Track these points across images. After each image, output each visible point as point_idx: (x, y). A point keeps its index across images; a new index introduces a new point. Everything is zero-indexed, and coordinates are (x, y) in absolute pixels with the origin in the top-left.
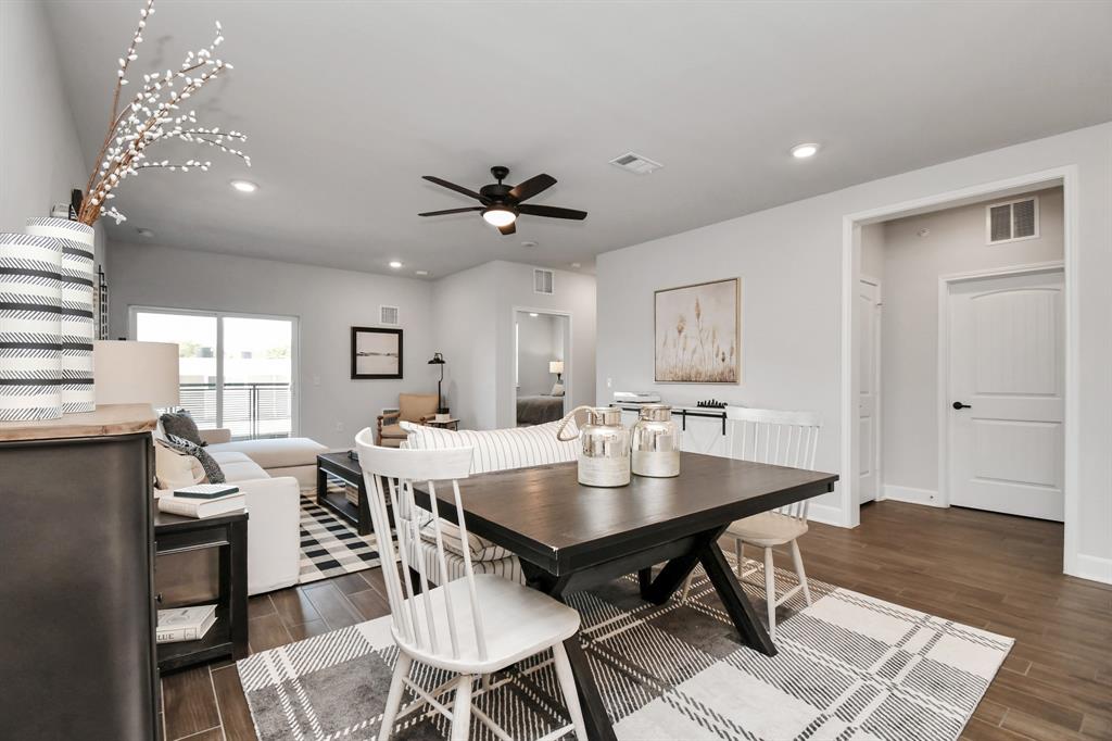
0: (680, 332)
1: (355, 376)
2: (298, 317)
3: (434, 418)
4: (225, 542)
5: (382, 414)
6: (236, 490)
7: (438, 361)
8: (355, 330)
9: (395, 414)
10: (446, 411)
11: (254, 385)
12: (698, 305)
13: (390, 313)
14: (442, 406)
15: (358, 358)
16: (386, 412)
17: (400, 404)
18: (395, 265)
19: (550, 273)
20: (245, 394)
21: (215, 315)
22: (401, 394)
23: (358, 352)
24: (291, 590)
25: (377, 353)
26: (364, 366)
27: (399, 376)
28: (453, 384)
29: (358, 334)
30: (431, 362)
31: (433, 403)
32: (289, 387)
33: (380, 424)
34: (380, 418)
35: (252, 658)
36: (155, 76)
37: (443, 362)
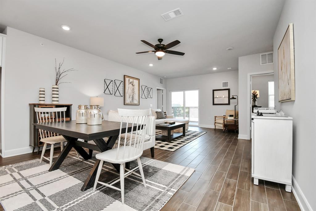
0: (282, 70)
1: (214, 104)
2: (199, 89)
7: (233, 98)
8: (213, 91)
10: (232, 116)
11: (189, 107)
12: (284, 51)
13: (225, 84)
15: (215, 99)
17: (226, 113)
18: (215, 69)
19: (272, 54)
21: (183, 91)
22: (227, 110)
23: (215, 97)
25: (221, 97)
27: (229, 104)
32: (198, 108)
33: (215, 119)
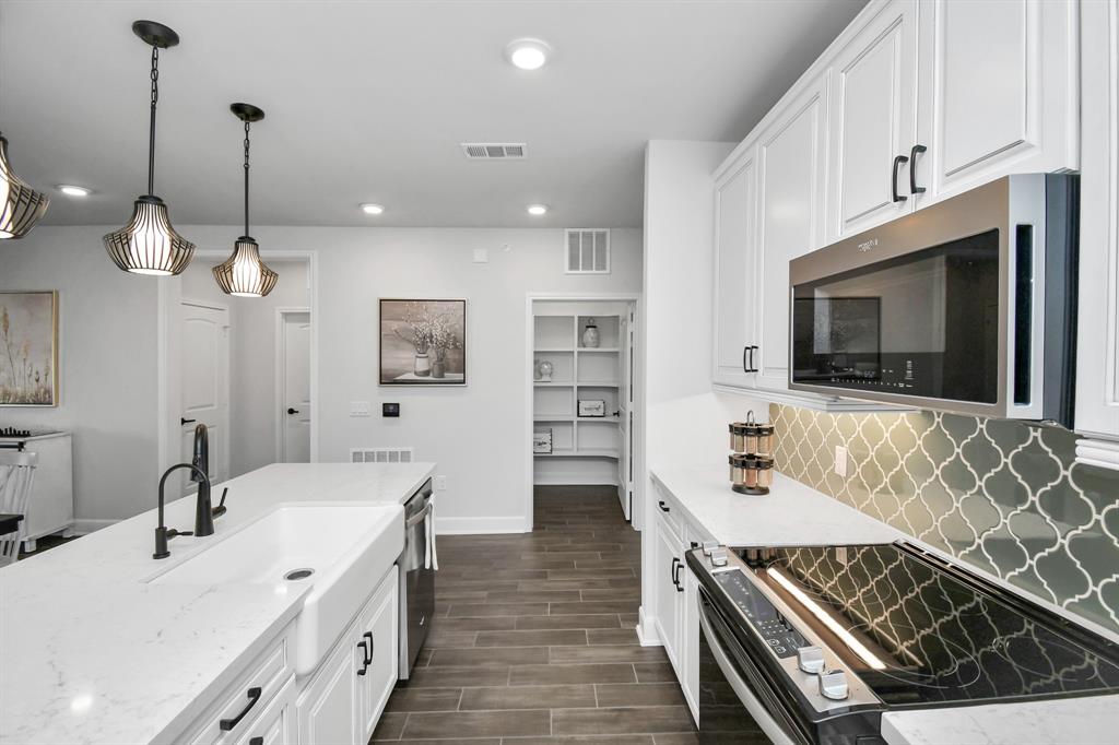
12: (5, 315)
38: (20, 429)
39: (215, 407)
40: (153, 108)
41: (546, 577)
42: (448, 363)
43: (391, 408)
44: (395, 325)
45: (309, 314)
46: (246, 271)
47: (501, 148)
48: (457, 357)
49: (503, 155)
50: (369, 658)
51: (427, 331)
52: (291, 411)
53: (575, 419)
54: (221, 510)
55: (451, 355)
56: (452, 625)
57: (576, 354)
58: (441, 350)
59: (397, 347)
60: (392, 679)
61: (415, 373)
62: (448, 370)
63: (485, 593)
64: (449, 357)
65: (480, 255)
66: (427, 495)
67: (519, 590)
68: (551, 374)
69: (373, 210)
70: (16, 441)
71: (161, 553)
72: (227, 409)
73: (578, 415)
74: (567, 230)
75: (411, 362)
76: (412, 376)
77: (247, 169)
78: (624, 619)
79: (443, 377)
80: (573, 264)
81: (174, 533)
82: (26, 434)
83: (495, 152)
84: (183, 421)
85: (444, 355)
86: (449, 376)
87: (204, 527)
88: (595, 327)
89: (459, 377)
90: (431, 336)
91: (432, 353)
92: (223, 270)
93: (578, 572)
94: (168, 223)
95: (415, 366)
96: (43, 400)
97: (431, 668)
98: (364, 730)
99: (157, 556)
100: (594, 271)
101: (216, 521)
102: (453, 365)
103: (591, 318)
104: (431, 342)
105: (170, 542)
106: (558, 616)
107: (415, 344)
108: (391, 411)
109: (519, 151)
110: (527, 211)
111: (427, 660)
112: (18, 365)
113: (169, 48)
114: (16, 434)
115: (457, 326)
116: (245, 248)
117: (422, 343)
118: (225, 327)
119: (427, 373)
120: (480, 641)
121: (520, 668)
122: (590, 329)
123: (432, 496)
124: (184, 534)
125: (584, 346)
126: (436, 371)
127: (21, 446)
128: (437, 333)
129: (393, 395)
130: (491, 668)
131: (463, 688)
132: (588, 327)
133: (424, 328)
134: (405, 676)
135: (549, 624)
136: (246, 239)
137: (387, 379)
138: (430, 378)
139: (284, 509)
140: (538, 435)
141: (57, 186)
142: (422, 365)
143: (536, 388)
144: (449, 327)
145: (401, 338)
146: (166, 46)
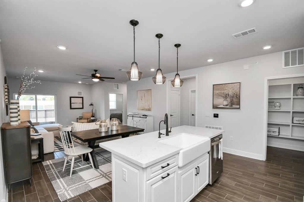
0: (142, 100)
1: (71, 108)
2: (56, 95)
3: (91, 118)
4: (39, 143)
5: (78, 117)
6: (41, 134)
7: (91, 105)
8: (71, 98)
9: (81, 117)
10: (93, 117)
11: (46, 110)
12: (144, 94)
13: (80, 93)
14: (93, 115)
15: (72, 104)
16: (79, 117)
17: (83, 115)
18: (80, 82)
19: (118, 85)
20: (44, 113)
21: (35, 95)
22: (83, 113)
24: (53, 153)
25: (77, 103)
26: (73, 106)
27: (83, 108)
28: (96, 110)
29: (72, 98)
30: (90, 105)
31: (91, 114)
32: (54, 111)
33: (77, 120)
34: (77, 119)
35: (45, 162)
36: (26, 78)
37: (93, 105)
38: (146, 115)
39: (177, 113)
40: (159, 51)
41: (267, 176)
42: (234, 102)
43: (216, 115)
44: (217, 92)
45: (195, 91)
46: (177, 81)
47: (246, 32)
48: (237, 100)
49: (248, 34)
50: (198, 172)
51: (227, 93)
52: (193, 115)
53: (291, 124)
54: (170, 132)
55: (235, 100)
56: (228, 178)
57: (292, 99)
58: (232, 98)
59: (218, 98)
60: (207, 183)
61: (223, 105)
62: (234, 105)
63: (242, 173)
64: (234, 100)
65: (246, 67)
66: (220, 139)
67: (254, 176)
68: (280, 107)
69: (210, 60)
70: (145, 117)
71: (160, 137)
72: (179, 114)
73: (293, 123)
74: (283, 52)
75: (222, 102)
76: (222, 106)
77: (177, 58)
78: (296, 198)
79: (232, 106)
80: (287, 64)
81: (162, 134)
82: (147, 116)
83: (244, 34)
84: (171, 115)
85: (232, 100)
86: (234, 106)
87: (167, 135)
88: (303, 88)
89: (238, 107)
90: (228, 94)
91: (229, 99)
92: (173, 82)
93: (281, 178)
94: (162, 74)
95: (223, 103)
96: (149, 110)
97: (220, 185)
98: (197, 190)
99: (159, 137)
100: (297, 65)
101: (169, 134)
102: (236, 103)
103: (301, 84)
104: (228, 96)
105: (161, 135)
106: (267, 188)
107: (223, 97)
108: (216, 116)
109: (254, 30)
110: (263, 49)
111: (219, 183)
112: (146, 103)
113: (162, 38)
114: (146, 116)
115: (237, 91)
116: (177, 76)
117: (226, 97)
118: (179, 95)
119: (227, 105)
120: (236, 185)
121: (247, 197)
122: (300, 89)
123: (222, 139)
124: (163, 134)
125: (297, 96)
126: (230, 104)
127: (146, 118)
128: (230, 93)
129: (217, 111)
130: (238, 193)
131: (228, 194)
132: (299, 88)
133: (226, 92)
134: (211, 183)
135: (263, 189)
136: (177, 74)
137: (215, 107)
138: (228, 107)
139: (183, 134)
140: (269, 128)
141: (150, 69)
142: (225, 103)
143: (269, 112)
144: (235, 91)
145: (219, 95)
146: (161, 38)
